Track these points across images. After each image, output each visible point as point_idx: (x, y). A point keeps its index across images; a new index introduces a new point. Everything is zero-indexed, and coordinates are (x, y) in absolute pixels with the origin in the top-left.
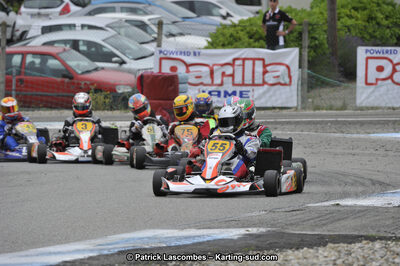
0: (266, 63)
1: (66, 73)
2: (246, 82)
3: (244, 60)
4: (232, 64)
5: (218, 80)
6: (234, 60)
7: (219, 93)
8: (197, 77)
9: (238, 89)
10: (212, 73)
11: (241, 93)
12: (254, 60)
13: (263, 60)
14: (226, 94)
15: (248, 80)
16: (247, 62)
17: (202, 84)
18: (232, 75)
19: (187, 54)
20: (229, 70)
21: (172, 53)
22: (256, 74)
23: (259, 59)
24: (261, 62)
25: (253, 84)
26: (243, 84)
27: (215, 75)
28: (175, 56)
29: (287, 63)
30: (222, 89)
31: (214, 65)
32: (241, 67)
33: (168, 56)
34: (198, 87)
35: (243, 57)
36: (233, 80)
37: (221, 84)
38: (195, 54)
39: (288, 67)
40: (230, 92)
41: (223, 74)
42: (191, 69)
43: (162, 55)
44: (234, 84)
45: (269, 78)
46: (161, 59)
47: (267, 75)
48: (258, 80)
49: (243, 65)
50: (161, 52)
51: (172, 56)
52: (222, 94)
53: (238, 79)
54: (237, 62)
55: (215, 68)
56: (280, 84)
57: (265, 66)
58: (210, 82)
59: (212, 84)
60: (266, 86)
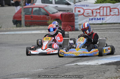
0: (111, 8)
1: (46, 13)
2: (104, 15)
3: (103, 7)
4: (99, 9)
5: (95, 15)
6: (100, 7)
7: (95, 19)
8: (87, 14)
9: (102, 17)
10: (93, 12)
11: (102, 19)
12: (107, 7)
13: (110, 7)
14: (97, 19)
15: (105, 14)
16: (104, 8)
17: (89, 16)
18: (100, 13)
19: (84, 6)
20: (98, 11)
21: (79, 6)
22: (107, 12)
23: (108, 7)
24: (109, 8)
25: (107, 15)
26: (103, 16)
27: (94, 13)
28: (80, 7)
29: (118, 8)
30: (96, 18)
31: (93, 9)
32: (102, 10)
33: (78, 7)
34: (88, 17)
35: (103, 6)
36: (100, 14)
37: (96, 16)
38: (87, 6)
39: (118, 9)
40: (99, 18)
41: (97, 12)
42: (85, 11)
43: (76, 7)
44: (100, 16)
45: (112, 13)
46: (75, 8)
47: (111, 12)
48: (108, 14)
49: (103, 9)
50: (75, 5)
51: (79, 7)
52: (96, 19)
53: (101, 14)
54: (101, 8)
55: (94, 10)
56: (115, 15)
57: (110, 9)
58: (92, 15)
59: (93, 16)
60: (111, 16)
